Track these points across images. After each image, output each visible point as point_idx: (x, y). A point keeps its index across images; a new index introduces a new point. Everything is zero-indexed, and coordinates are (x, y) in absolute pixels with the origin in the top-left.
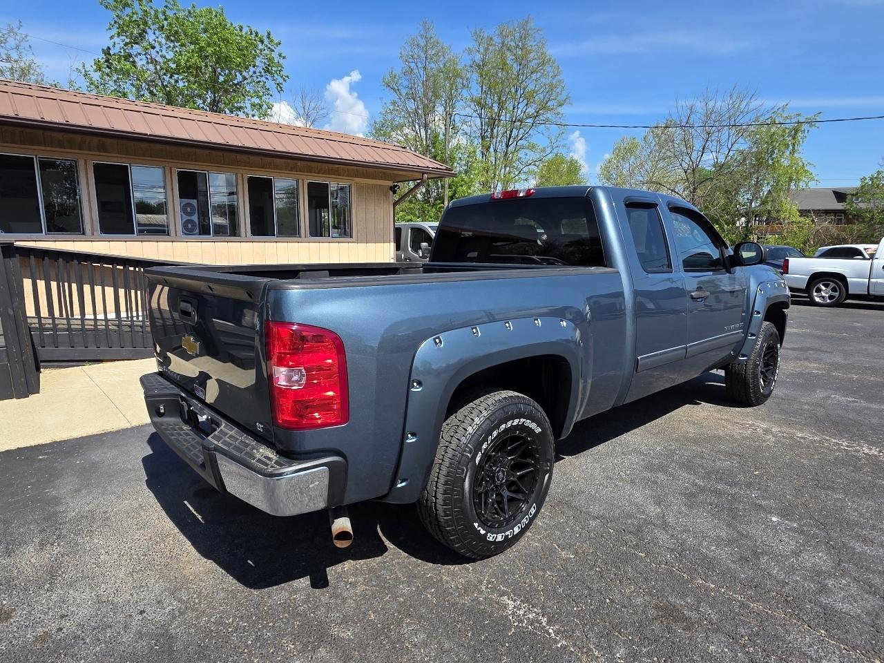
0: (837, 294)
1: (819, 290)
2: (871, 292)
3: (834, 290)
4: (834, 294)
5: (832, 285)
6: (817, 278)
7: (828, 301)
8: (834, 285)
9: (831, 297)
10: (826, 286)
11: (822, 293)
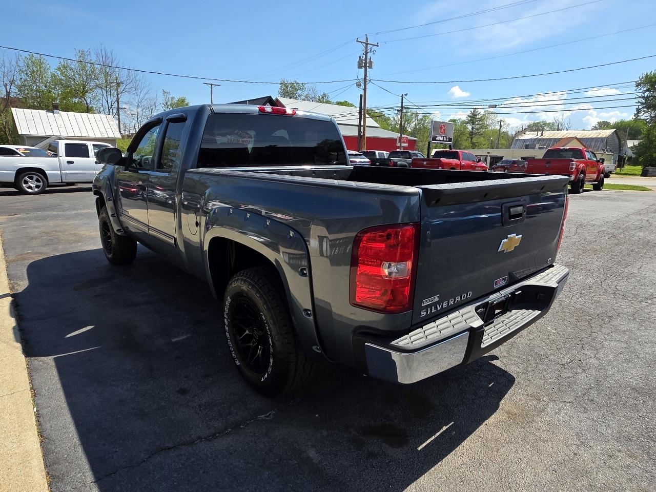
0: (41, 184)
1: (26, 182)
2: (64, 181)
3: (38, 181)
4: (38, 184)
5: (35, 177)
6: (22, 172)
7: (36, 190)
8: (37, 177)
9: (37, 187)
10: (31, 178)
11: (29, 183)
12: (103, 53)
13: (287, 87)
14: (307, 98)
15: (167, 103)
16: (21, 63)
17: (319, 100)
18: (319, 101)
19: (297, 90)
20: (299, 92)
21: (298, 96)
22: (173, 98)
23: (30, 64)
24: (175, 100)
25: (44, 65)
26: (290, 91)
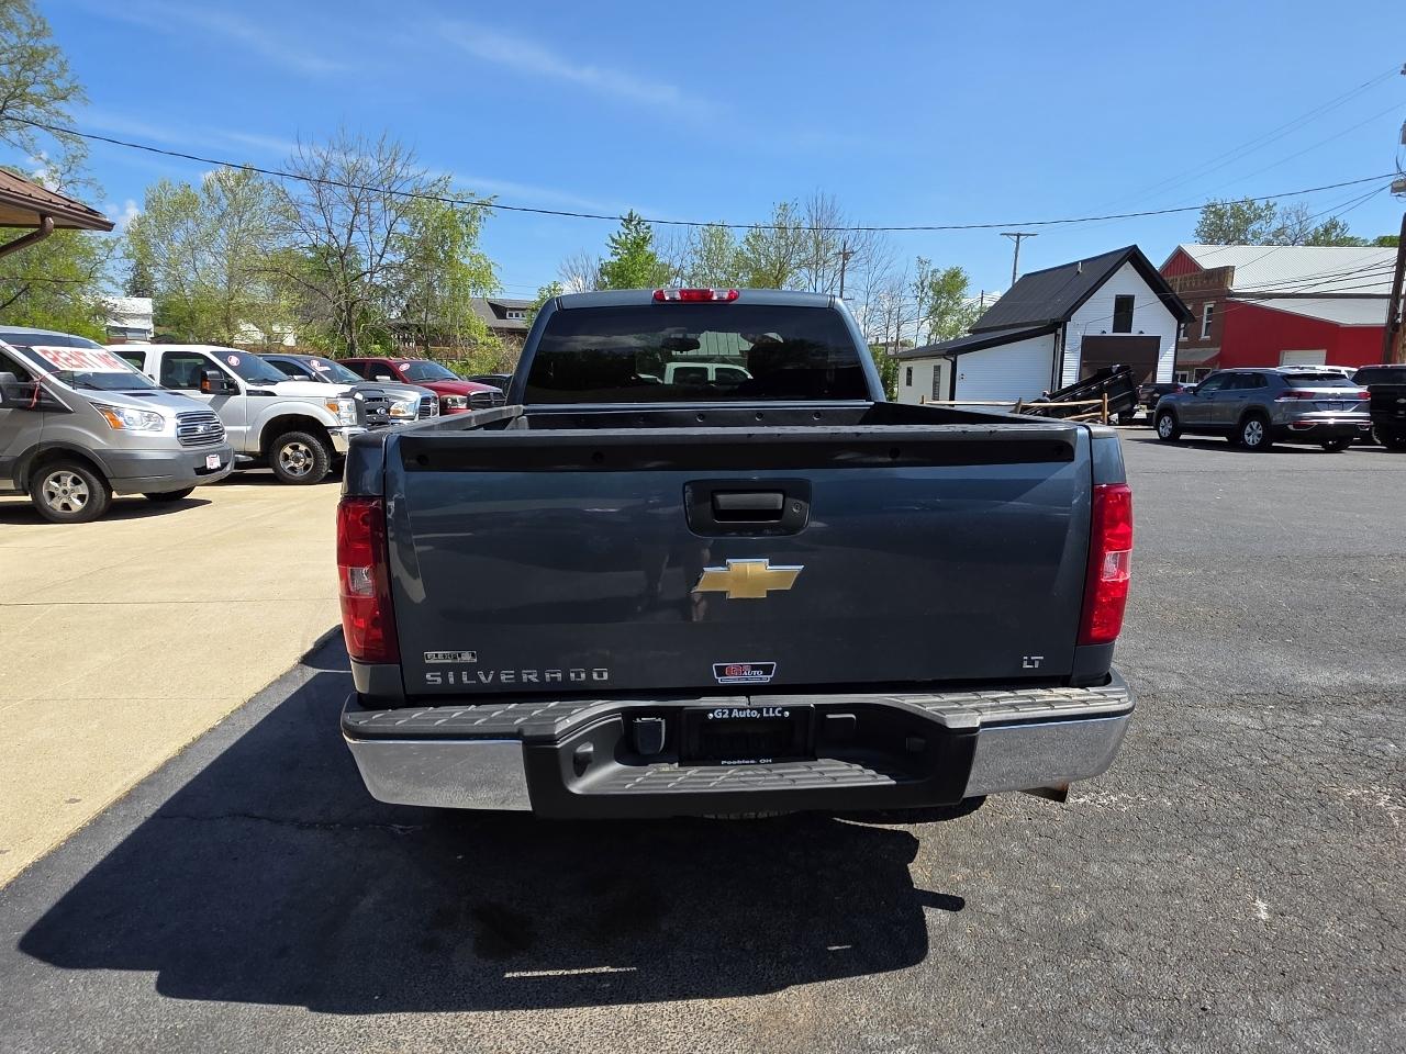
12: (819, 201)
13: (1221, 218)
14: (1279, 238)
15: (922, 283)
16: (696, 240)
17: (1315, 238)
18: (1315, 242)
19: (1249, 221)
20: (1255, 226)
21: (1249, 237)
22: (935, 271)
23: (708, 239)
24: (940, 276)
25: (726, 238)
26: (1227, 226)
